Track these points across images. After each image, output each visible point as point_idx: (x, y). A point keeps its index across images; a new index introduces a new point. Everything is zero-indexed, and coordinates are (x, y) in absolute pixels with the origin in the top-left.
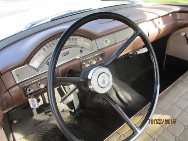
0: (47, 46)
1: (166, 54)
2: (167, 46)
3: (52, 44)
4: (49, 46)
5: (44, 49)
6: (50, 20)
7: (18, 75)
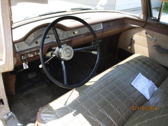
0: (36, 32)
1: (118, 47)
2: (119, 42)
3: (39, 31)
4: (38, 32)
5: (35, 33)
6: (38, 16)
7: (18, 47)
